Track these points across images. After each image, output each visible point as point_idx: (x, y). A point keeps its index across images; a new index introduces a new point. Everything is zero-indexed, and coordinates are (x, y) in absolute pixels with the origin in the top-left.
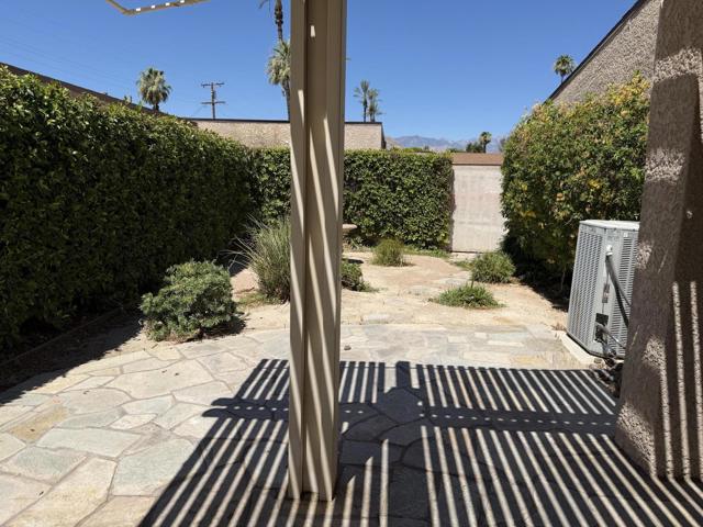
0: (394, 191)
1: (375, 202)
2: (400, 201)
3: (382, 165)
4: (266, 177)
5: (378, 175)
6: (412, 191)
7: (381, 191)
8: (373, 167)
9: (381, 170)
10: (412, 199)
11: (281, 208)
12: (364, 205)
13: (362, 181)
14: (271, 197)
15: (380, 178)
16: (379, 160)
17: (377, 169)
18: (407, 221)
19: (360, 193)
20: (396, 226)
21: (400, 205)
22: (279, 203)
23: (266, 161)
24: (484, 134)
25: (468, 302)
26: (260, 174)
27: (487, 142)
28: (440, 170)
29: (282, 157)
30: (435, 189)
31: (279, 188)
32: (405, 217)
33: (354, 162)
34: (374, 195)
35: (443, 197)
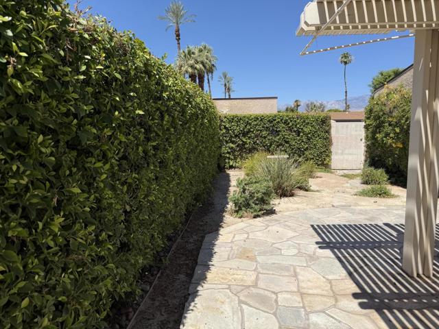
0: (299, 135)
1: (287, 142)
2: (303, 141)
3: (291, 121)
4: (224, 131)
5: (289, 127)
6: (309, 135)
7: (291, 136)
8: (286, 123)
9: (291, 124)
10: (309, 140)
11: (232, 148)
12: (281, 145)
13: (279, 131)
14: (227, 142)
15: (290, 129)
16: (290, 118)
17: (289, 124)
18: (307, 153)
19: (278, 137)
20: (300, 156)
21: (302, 144)
22: (231, 145)
23: (224, 122)
24: (296, 101)
25: (380, 195)
26: (221, 130)
27: (298, 106)
28: (325, 123)
29: (233, 119)
30: (323, 134)
31: (231, 137)
32: (305, 150)
33: (275, 120)
34: (287, 138)
35: (328, 138)
